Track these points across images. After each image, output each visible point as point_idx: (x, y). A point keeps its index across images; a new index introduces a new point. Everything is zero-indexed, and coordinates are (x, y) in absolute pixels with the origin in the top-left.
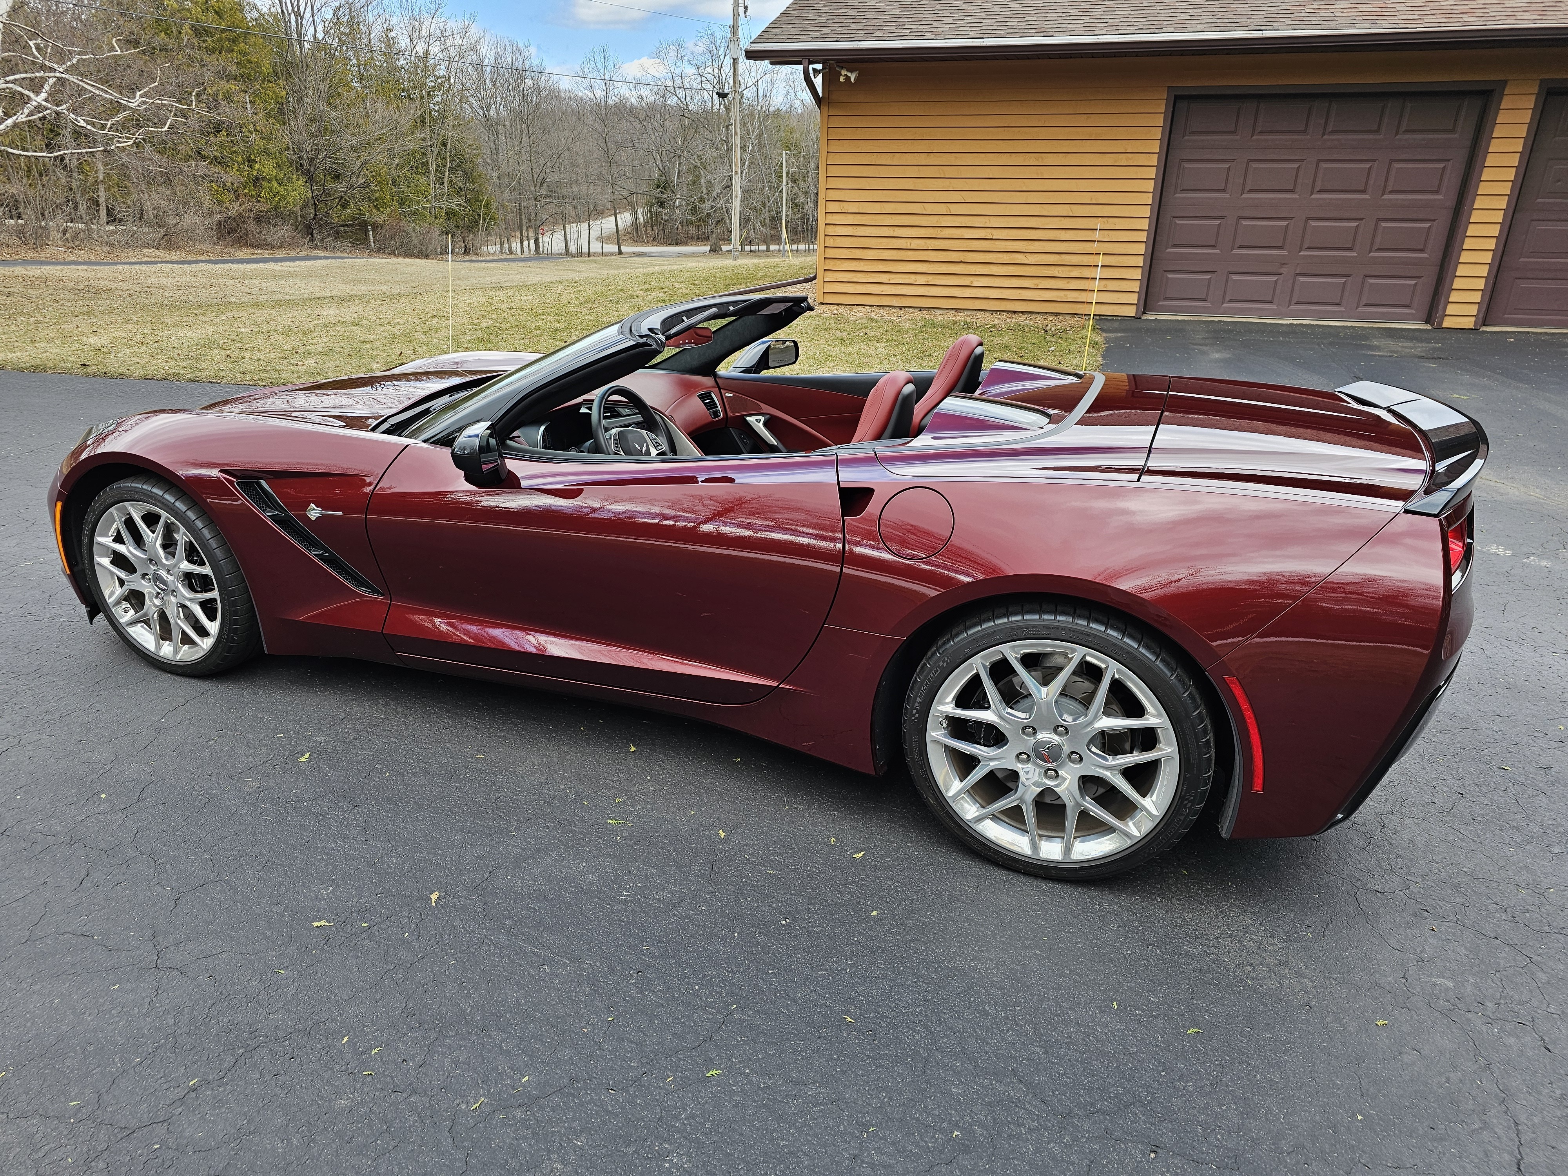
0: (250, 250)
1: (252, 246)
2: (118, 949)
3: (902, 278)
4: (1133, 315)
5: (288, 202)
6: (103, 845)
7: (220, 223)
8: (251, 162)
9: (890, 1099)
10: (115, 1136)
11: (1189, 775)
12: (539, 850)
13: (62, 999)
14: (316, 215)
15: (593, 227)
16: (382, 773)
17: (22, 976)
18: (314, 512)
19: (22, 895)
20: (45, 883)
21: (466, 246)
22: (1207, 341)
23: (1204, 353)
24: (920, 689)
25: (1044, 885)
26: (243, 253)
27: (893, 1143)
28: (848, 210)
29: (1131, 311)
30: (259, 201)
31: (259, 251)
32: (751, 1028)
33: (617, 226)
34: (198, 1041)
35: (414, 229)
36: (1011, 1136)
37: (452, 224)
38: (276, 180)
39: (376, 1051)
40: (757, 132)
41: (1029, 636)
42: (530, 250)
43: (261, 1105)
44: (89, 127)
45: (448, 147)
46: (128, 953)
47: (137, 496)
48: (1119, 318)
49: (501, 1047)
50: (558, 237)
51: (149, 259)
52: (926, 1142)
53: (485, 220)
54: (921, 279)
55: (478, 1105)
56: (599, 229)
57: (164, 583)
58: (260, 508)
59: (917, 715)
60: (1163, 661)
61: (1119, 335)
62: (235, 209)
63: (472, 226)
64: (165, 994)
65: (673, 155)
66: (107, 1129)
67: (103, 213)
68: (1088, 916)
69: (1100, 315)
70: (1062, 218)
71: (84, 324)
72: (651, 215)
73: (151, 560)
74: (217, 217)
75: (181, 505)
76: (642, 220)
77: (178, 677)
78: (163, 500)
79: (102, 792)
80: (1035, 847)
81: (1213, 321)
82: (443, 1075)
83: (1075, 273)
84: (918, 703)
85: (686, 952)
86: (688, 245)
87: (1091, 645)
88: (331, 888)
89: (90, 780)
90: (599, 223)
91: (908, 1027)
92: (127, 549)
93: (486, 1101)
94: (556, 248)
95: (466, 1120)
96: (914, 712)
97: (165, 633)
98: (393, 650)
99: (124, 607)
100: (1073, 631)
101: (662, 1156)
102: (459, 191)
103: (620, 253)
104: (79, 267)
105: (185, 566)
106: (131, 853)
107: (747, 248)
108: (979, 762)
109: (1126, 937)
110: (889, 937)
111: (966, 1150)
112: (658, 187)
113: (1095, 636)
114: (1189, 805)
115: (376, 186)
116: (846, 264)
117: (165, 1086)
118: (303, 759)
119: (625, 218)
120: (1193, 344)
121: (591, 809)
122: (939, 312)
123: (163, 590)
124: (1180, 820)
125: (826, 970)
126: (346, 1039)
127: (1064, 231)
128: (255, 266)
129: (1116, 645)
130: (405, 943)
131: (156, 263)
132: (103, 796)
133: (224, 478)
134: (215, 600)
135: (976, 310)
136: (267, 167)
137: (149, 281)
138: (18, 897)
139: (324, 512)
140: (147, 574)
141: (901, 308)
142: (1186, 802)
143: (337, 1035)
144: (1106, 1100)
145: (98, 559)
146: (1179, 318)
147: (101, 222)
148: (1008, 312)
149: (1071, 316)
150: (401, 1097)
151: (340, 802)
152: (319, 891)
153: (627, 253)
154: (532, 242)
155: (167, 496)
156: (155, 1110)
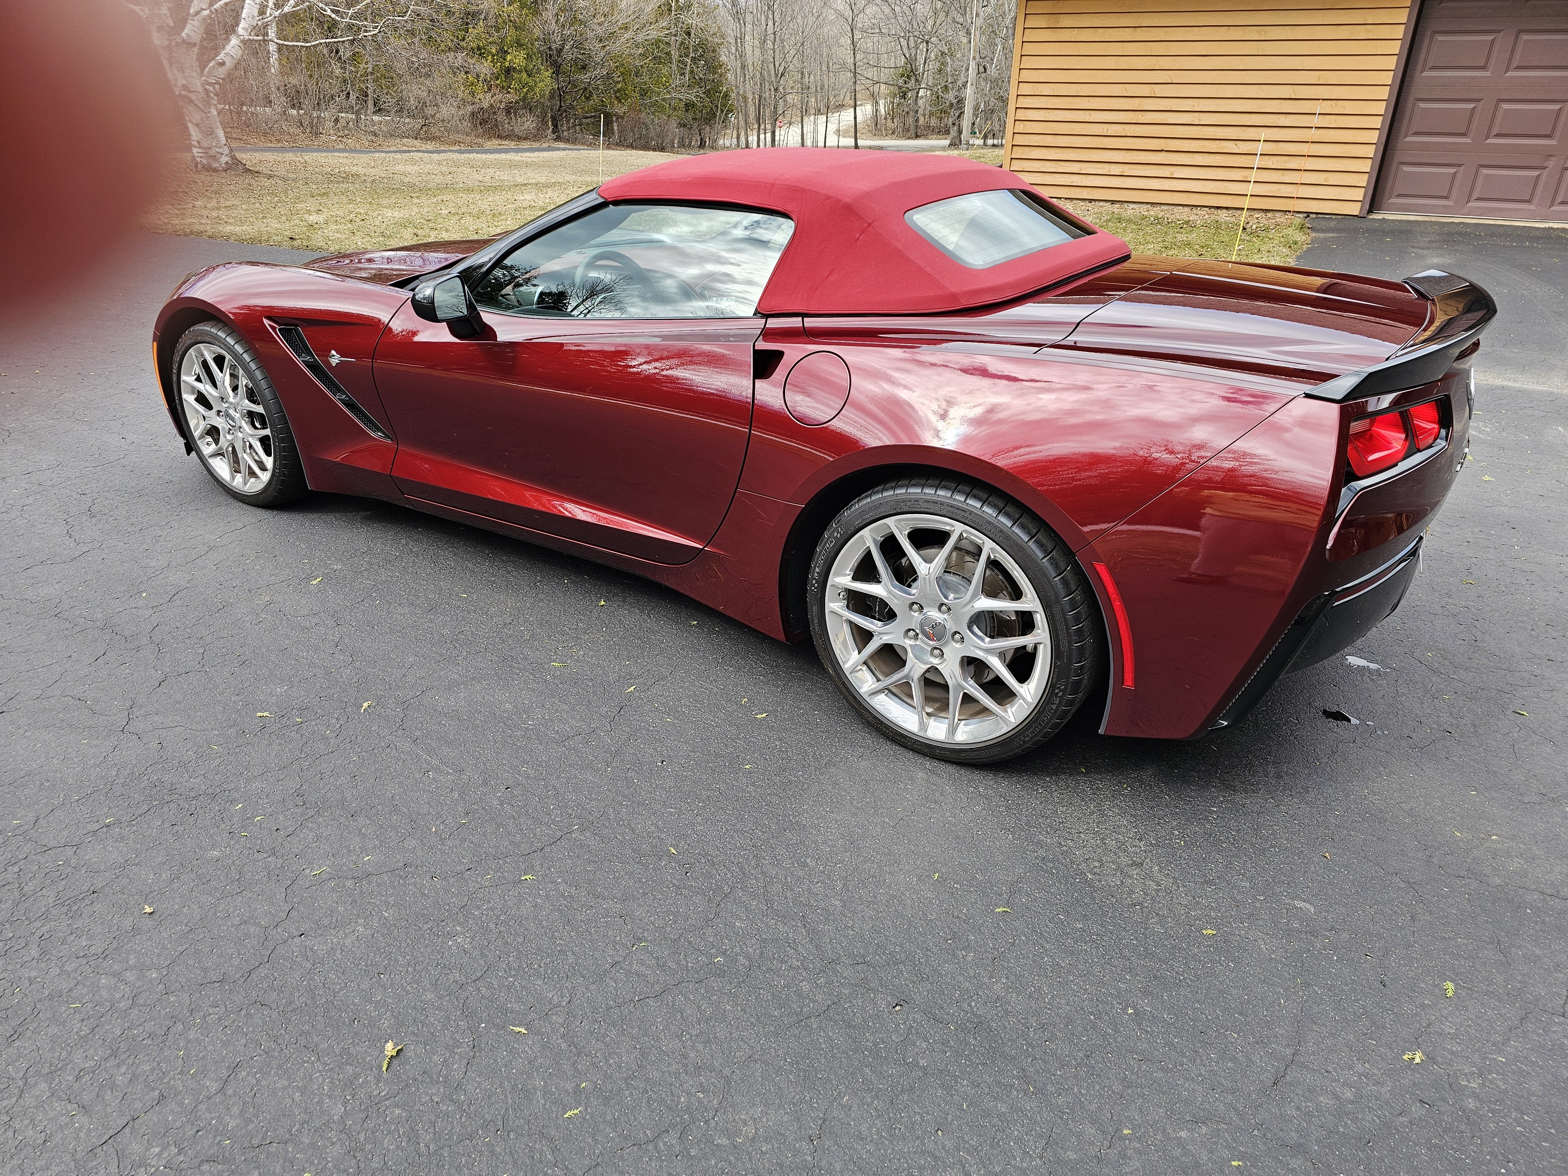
0: (499, 141)
1: (500, 137)
2: (99, 714)
3: (1094, 168)
4: (1357, 213)
5: (535, 93)
6: (126, 633)
7: (473, 114)
8: (503, 52)
9: (675, 922)
10: (35, 850)
11: (1059, 663)
12: (473, 679)
13: (43, 745)
14: (561, 106)
15: (831, 119)
16: (374, 600)
17: (22, 725)
18: (335, 359)
19: (49, 663)
20: (71, 656)
21: (701, 139)
22: (1434, 245)
23: (1422, 257)
24: (818, 559)
25: (928, 763)
26: (494, 143)
27: (657, 958)
28: (1041, 92)
29: (1354, 209)
30: (509, 92)
31: (506, 142)
32: (582, 846)
33: (855, 118)
34: (128, 791)
35: (653, 121)
36: (769, 970)
37: (690, 116)
38: (526, 71)
39: (259, 818)
40: (1012, 14)
41: (910, 510)
42: (765, 144)
43: (152, 845)
44: (333, 16)
45: (692, 35)
46: (106, 717)
47: (208, 339)
48: (1339, 217)
49: (360, 830)
50: (795, 130)
51: (407, 149)
52: (687, 962)
53: (722, 111)
54: (1116, 170)
55: (318, 872)
56: (837, 122)
57: (233, 419)
58: (296, 353)
59: (816, 585)
60: (1037, 542)
61: (1332, 235)
62: (486, 100)
63: (709, 118)
64: (120, 752)
65: (920, 40)
66: (32, 845)
67: (370, 103)
68: (957, 796)
69: (1317, 213)
70: (1283, 101)
71: (312, 204)
72: (893, 106)
73: (222, 399)
74: (470, 108)
75: (240, 348)
76: (883, 112)
77: (247, 506)
78: (226, 343)
79: (145, 591)
80: (923, 726)
81: (1453, 223)
82: (303, 845)
83: (1293, 163)
84: (817, 573)
85: (558, 777)
86: (928, 139)
87: (967, 522)
88: (286, 688)
89: (139, 581)
90: (837, 114)
91: (725, 866)
92: (206, 388)
93: (328, 870)
94: (792, 142)
95: (305, 882)
96: (814, 582)
97: (236, 465)
98: (403, 493)
99: (207, 440)
100: (951, 507)
101: (452, 935)
102: (699, 82)
103: (856, 147)
104: (342, 155)
105: (248, 405)
106: (145, 641)
107: (990, 142)
108: (873, 636)
109: (985, 819)
110: (751, 788)
111: (722, 974)
112: (903, 75)
113: (971, 513)
114: (1060, 694)
115: (619, 76)
116: (1035, 152)
117: (88, 820)
118: (314, 582)
119: (865, 111)
120: (1414, 247)
121: (538, 650)
122: (1132, 206)
123: (233, 426)
124: (1053, 709)
125: (676, 808)
126: (240, 806)
127: (1283, 115)
128: (497, 156)
129: (989, 523)
130: (325, 738)
131: (409, 151)
132: (144, 595)
133: (270, 325)
134: (268, 436)
135: (1174, 205)
136: (517, 58)
137: (397, 168)
138: (46, 664)
139: (343, 359)
140: (221, 412)
141: (1091, 201)
142: (1057, 691)
143: (234, 801)
144: (879, 955)
145: (184, 396)
146: (1412, 218)
147: (369, 112)
148: (1210, 207)
149: (1282, 213)
150: (261, 856)
151: (327, 620)
152: (275, 689)
153: (863, 147)
154: (769, 135)
155: (229, 339)
156: (72, 836)
